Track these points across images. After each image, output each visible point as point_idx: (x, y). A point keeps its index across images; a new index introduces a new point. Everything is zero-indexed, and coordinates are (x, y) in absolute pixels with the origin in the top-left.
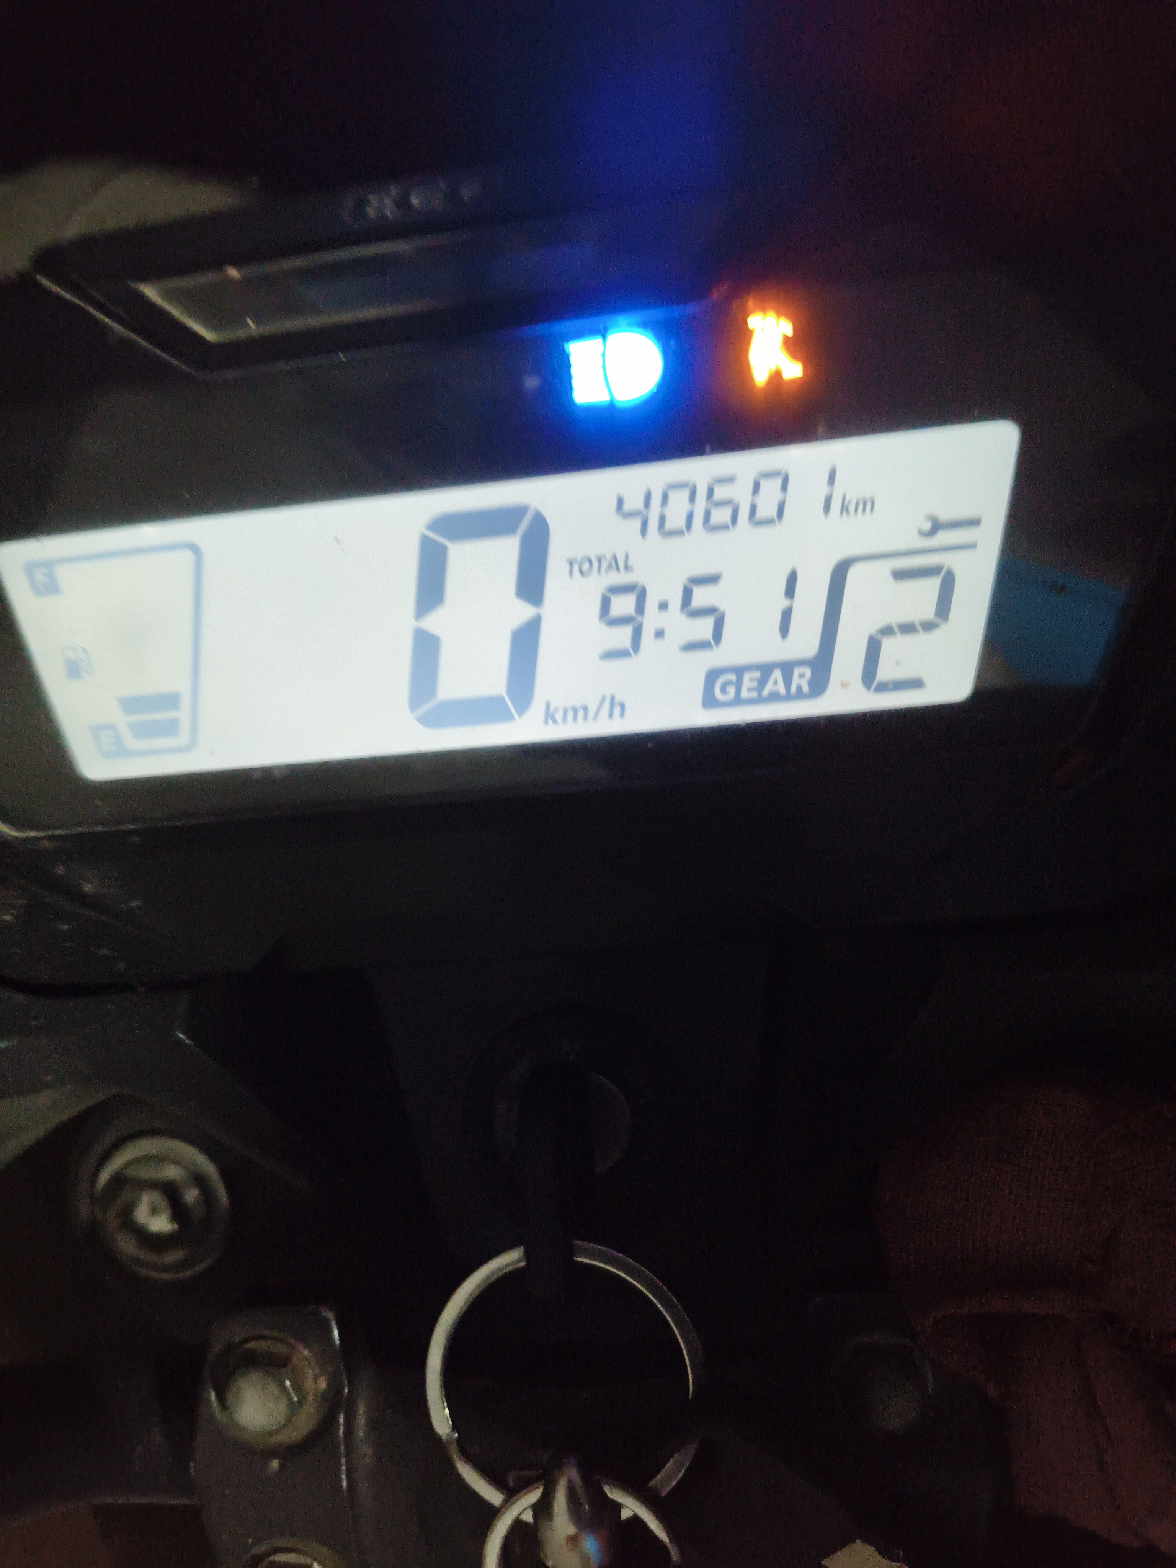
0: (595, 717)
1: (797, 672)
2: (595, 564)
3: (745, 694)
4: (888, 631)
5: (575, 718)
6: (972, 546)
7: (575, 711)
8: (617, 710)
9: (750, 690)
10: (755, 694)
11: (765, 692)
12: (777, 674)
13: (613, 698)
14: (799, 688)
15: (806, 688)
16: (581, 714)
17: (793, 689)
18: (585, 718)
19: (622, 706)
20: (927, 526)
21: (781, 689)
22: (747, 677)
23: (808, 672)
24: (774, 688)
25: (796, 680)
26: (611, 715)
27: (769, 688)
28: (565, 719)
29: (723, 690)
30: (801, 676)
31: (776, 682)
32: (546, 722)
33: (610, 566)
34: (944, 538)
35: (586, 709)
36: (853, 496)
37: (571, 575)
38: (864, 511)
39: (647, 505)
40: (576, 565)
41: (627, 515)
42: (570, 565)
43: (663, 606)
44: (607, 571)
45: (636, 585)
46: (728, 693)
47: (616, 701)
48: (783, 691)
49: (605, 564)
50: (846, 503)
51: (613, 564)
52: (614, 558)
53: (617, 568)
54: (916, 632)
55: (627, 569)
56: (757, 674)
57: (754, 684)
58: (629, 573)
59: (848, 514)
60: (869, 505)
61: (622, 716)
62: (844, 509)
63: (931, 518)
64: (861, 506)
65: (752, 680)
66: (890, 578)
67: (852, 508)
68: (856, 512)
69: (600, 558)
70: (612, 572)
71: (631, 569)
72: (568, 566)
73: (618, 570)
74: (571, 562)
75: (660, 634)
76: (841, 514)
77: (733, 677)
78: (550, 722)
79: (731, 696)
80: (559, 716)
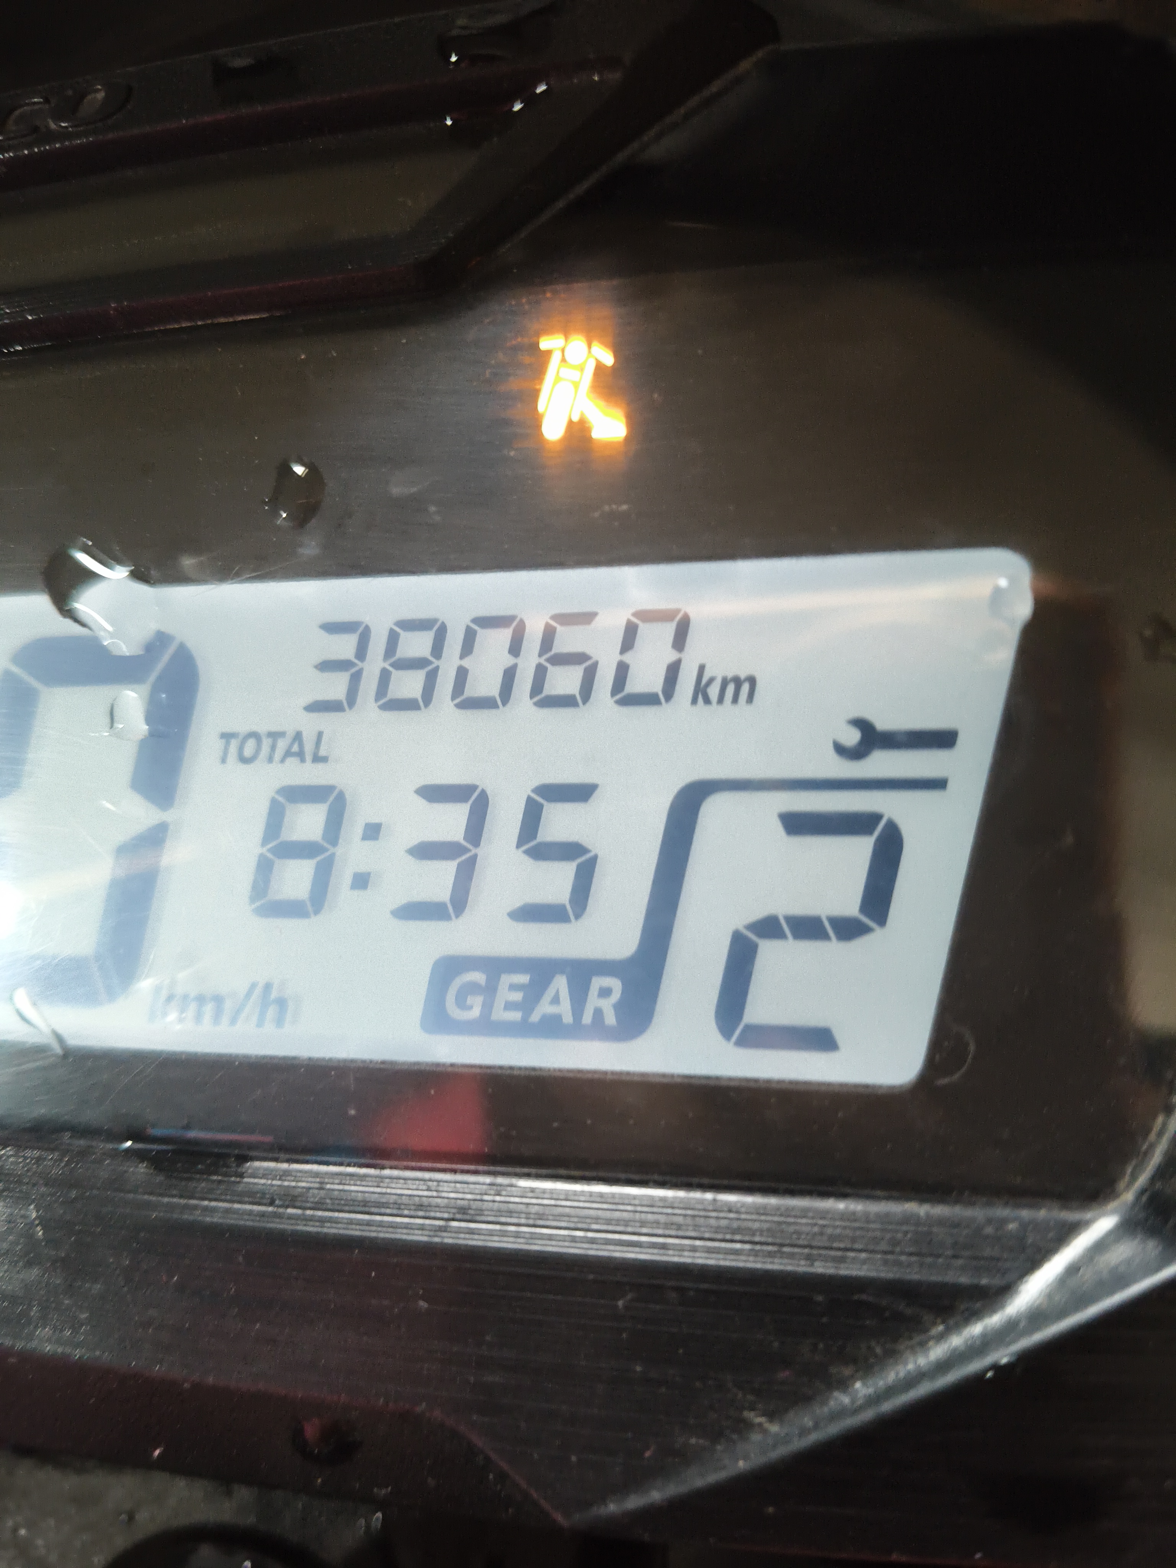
0: (234, 1021)
1: (597, 983)
2: (266, 743)
3: (499, 1012)
4: (769, 928)
5: (198, 1018)
6: (938, 784)
7: (201, 1000)
8: (273, 1010)
9: (510, 1006)
10: (515, 1016)
11: (535, 1017)
12: (560, 984)
13: (268, 988)
14: (598, 1013)
15: (610, 1019)
16: (210, 1009)
17: (587, 1018)
18: (218, 1020)
19: (282, 1003)
20: (852, 737)
21: (565, 1012)
22: (506, 980)
23: (616, 985)
24: (553, 1010)
25: (593, 1001)
26: (261, 1021)
27: (545, 1008)
28: (182, 1019)
29: (461, 1003)
30: (605, 992)
31: (556, 1000)
32: (151, 1018)
33: (288, 754)
34: (884, 764)
35: (218, 999)
36: (717, 670)
37: (224, 760)
38: (735, 700)
39: (361, 652)
40: (234, 744)
41: (327, 666)
42: (223, 741)
43: (373, 831)
44: (283, 761)
45: (330, 789)
46: (470, 1008)
47: (274, 995)
48: (568, 1018)
49: (282, 745)
50: (704, 681)
51: (295, 748)
52: (298, 736)
53: (301, 755)
54: (825, 937)
55: (318, 759)
56: (523, 979)
57: (517, 996)
58: (320, 766)
59: (707, 701)
60: (745, 688)
61: (279, 1021)
62: (700, 692)
63: (863, 725)
64: (731, 689)
65: (513, 987)
66: (778, 828)
67: (714, 692)
68: (721, 700)
69: (275, 736)
70: (292, 761)
71: (324, 759)
72: (219, 744)
73: (303, 760)
74: (227, 737)
75: (361, 881)
76: (694, 701)
77: (480, 978)
78: (158, 1017)
79: (475, 1013)
80: (174, 1009)
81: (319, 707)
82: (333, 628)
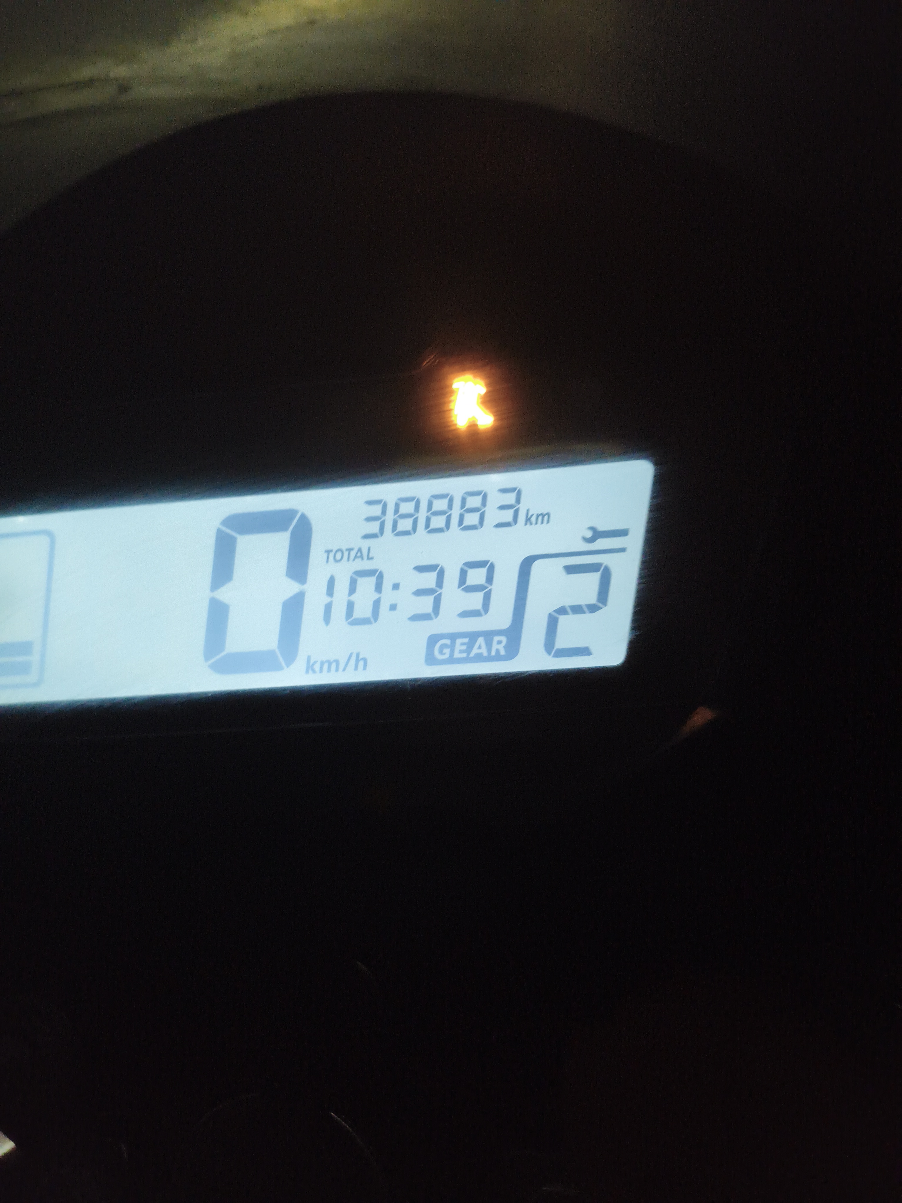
0: (344, 670)
1: (496, 639)
2: (346, 554)
3: (457, 655)
4: (562, 611)
5: (329, 670)
6: (623, 550)
7: (330, 663)
8: (361, 664)
9: (461, 652)
10: (464, 655)
11: (472, 655)
12: (481, 640)
13: (358, 655)
14: (498, 651)
15: (503, 652)
16: (334, 666)
17: (493, 653)
18: (337, 670)
19: (365, 660)
20: (589, 534)
21: (484, 651)
22: (459, 641)
23: (504, 639)
24: (479, 651)
25: (495, 646)
26: (356, 668)
27: (475, 651)
28: (321, 671)
30: (499, 642)
31: (480, 647)
32: (307, 672)
33: (356, 557)
34: (602, 544)
35: (337, 662)
36: (534, 511)
37: (327, 561)
38: (542, 523)
39: (384, 512)
40: (331, 555)
41: (369, 519)
42: (327, 553)
43: (396, 587)
44: (354, 560)
45: (376, 571)
46: (445, 654)
47: (361, 657)
48: (485, 654)
49: (353, 554)
50: (529, 517)
51: (359, 554)
52: (360, 550)
53: (362, 557)
54: (583, 612)
55: (369, 558)
56: (466, 640)
57: (464, 647)
58: (370, 561)
59: (531, 524)
60: (546, 517)
61: (365, 667)
62: (528, 520)
63: (592, 529)
64: (540, 518)
65: (462, 644)
66: (563, 572)
67: (533, 519)
68: (536, 523)
69: (350, 550)
70: (358, 560)
71: (372, 558)
72: (326, 554)
73: (363, 559)
74: (328, 552)
75: (393, 607)
76: (526, 524)
77: (447, 642)
78: (310, 671)
79: (447, 656)
80: (317, 667)
81: (366, 537)
82: (370, 503)
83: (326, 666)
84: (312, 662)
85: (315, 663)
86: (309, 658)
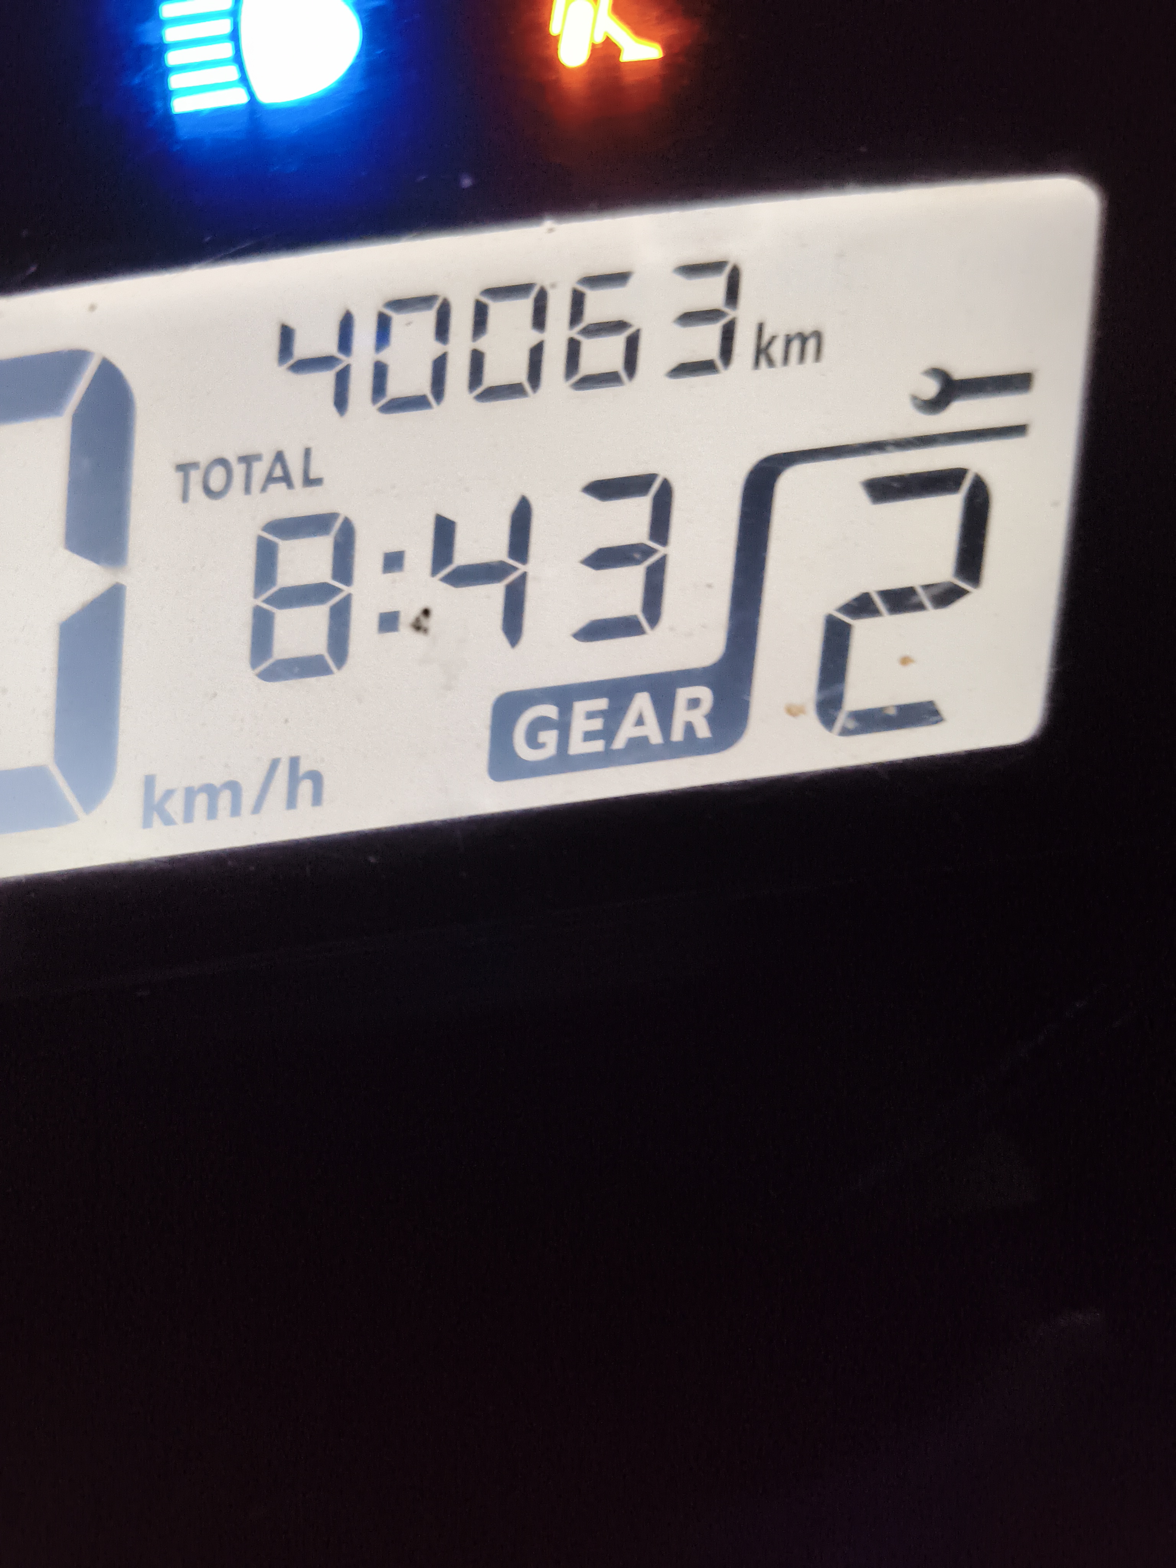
0: (257, 808)
1: (683, 694)
2: (239, 470)
3: (577, 746)
4: (861, 606)
5: (212, 813)
6: (1019, 430)
7: (211, 791)
8: (306, 788)
9: (589, 736)
10: (598, 746)
11: (619, 743)
12: (642, 702)
13: (294, 762)
14: (689, 728)
15: (703, 731)
16: (225, 800)
17: (677, 734)
18: (236, 810)
19: (316, 778)
20: (931, 388)
21: (652, 732)
22: (581, 708)
23: (705, 694)
24: (638, 732)
25: (681, 715)
26: (291, 802)
27: (627, 731)
28: (188, 817)
29: (533, 741)
30: (694, 703)
31: (640, 722)
32: (147, 823)
33: (270, 479)
34: (963, 414)
35: (234, 787)
36: (778, 326)
38: (802, 358)
39: (345, 343)
40: (196, 477)
41: (303, 366)
42: (181, 474)
43: (391, 562)
44: (264, 489)
45: (331, 517)
46: (541, 746)
47: (303, 769)
48: (656, 738)
49: (260, 470)
50: (764, 343)
51: (278, 472)
52: (279, 457)
53: (286, 479)
54: (918, 607)
55: (310, 481)
56: (602, 704)
57: (597, 724)
58: (313, 492)
59: (771, 362)
60: (811, 345)
61: (317, 799)
62: (762, 352)
63: (940, 374)
64: (795, 346)
65: (590, 715)
66: (863, 497)
67: (777, 350)
68: (786, 359)
69: (248, 460)
70: (276, 488)
71: (318, 482)
72: (178, 477)
73: (290, 485)
74: (186, 469)
75: (389, 622)
76: (757, 364)
77: (550, 711)
78: (156, 820)
79: (550, 750)
80: (175, 807)
83: (201, 801)
84: (158, 793)
85: (169, 794)
86: (149, 782)
